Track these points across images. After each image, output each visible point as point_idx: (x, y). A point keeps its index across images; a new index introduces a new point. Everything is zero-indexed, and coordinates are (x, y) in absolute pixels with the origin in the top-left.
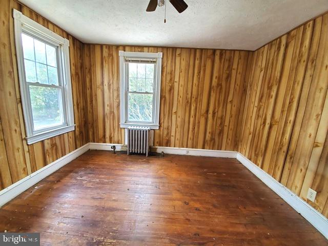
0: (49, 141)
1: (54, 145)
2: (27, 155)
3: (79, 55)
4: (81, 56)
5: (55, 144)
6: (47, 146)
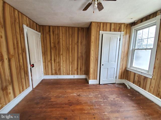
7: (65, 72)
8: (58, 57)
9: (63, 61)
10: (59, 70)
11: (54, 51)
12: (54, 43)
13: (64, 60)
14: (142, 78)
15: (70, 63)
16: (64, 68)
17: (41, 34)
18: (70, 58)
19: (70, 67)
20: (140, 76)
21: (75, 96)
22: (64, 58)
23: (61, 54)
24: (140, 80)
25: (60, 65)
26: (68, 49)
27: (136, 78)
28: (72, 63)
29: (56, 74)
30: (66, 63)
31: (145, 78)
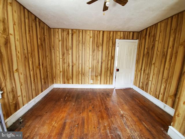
7: (153, 91)
8: (148, 68)
9: (154, 75)
10: (146, 85)
11: (146, 59)
12: (148, 49)
13: (155, 72)
15: (164, 80)
16: (152, 85)
17: (139, 41)
18: (166, 72)
19: (163, 87)
21: (120, 112)
22: (156, 69)
23: (153, 63)
25: (149, 78)
26: (165, 56)
28: (167, 80)
29: (142, 88)
30: (157, 78)
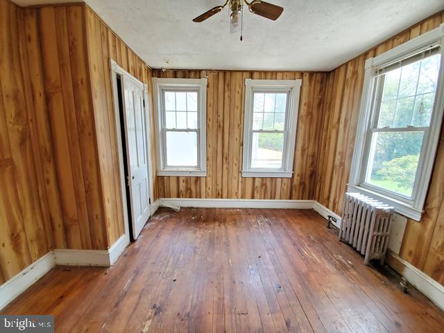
0: (260, 180)
1: (263, 185)
2: (240, 184)
3: (318, 89)
4: (321, 90)
5: (265, 185)
6: (258, 183)
14: (193, 180)
20: (187, 180)
24: (189, 186)
27: (182, 186)
31: (198, 179)
